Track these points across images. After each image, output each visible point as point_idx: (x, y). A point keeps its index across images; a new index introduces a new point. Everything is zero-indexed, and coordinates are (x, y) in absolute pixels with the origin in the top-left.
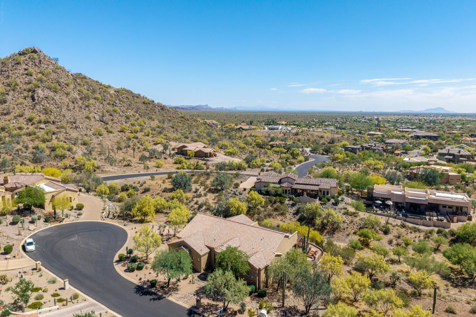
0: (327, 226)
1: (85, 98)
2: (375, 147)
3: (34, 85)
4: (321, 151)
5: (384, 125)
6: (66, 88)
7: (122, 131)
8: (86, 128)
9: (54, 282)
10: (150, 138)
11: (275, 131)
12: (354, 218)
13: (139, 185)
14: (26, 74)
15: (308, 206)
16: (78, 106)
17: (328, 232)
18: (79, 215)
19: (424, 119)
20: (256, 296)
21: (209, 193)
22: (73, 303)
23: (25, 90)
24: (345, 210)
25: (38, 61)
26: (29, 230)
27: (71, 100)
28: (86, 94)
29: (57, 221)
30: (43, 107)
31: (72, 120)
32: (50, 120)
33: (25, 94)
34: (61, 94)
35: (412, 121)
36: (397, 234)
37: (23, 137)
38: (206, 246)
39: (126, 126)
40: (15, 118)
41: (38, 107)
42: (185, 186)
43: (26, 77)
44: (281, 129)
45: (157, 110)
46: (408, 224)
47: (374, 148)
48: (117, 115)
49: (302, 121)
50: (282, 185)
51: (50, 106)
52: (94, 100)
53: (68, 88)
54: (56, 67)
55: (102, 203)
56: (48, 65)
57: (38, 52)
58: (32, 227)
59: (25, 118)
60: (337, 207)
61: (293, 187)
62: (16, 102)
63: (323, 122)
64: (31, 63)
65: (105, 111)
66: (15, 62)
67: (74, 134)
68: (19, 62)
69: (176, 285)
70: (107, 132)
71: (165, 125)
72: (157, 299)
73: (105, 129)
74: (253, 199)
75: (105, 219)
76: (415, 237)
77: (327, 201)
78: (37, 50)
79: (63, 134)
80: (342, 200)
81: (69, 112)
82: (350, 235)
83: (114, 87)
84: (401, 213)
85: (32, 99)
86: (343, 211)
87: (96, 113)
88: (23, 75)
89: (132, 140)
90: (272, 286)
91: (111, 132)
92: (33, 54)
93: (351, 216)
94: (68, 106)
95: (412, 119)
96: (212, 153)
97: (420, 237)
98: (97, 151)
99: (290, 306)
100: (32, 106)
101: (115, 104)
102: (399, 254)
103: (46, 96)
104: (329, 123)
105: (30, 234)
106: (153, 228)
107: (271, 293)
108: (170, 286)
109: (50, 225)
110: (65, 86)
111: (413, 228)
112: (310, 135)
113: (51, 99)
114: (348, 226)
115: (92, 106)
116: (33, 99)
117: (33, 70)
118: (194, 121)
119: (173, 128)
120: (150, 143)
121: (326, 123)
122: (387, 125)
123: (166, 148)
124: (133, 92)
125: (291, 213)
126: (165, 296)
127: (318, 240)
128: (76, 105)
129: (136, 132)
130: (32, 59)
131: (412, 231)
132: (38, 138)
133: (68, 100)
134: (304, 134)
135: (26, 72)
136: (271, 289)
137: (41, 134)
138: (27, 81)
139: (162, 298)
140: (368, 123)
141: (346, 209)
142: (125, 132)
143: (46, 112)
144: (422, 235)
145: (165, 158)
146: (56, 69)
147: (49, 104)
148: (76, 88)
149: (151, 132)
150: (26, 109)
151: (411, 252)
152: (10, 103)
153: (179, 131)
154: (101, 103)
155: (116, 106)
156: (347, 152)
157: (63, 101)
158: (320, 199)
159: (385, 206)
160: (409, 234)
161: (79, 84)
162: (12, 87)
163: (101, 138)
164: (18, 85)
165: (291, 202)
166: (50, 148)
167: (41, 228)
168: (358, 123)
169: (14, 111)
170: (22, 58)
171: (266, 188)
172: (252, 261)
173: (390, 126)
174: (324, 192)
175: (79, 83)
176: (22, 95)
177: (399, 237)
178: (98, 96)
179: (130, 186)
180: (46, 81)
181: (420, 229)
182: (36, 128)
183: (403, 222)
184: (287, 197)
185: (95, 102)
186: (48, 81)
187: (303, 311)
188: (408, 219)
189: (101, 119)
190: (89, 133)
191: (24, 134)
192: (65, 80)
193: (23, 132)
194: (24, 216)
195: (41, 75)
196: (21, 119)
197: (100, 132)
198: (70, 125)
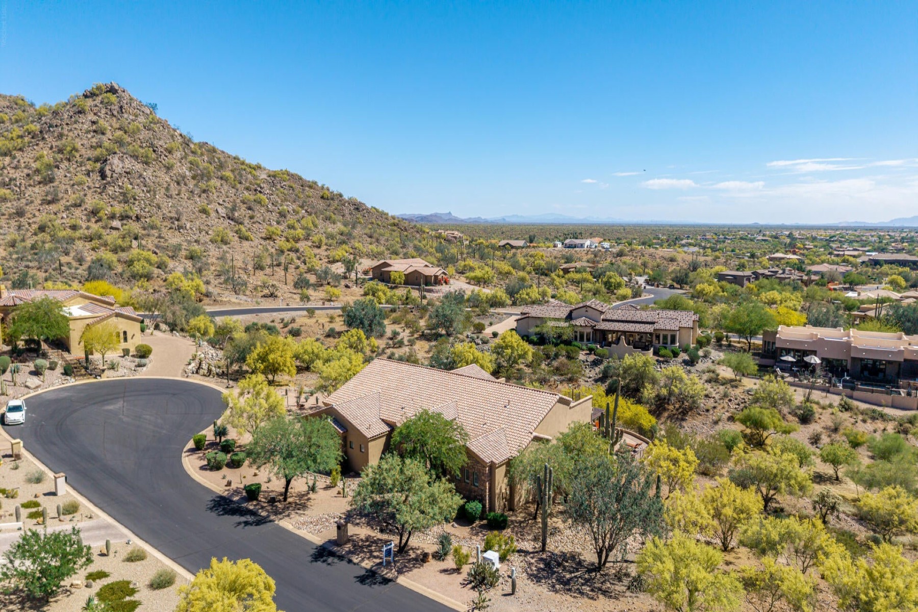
0: (668, 404)
1: (201, 176)
2: (783, 273)
3: (107, 150)
4: (669, 282)
5: (804, 245)
6: (166, 156)
7: (269, 238)
8: (200, 229)
9: (38, 480)
10: (322, 252)
11: (577, 249)
12: (731, 389)
13: (281, 325)
14: (95, 131)
15: (628, 360)
16: (187, 191)
17: (670, 417)
18: (140, 366)
19: (889, 235)
20: (481, 527)
21: (421, 340)
22: (60, 520)
23: (89, 159)
24: (712, 374)
25: (116, 107)
26: (27, 387)
27: (174, 178)
28: (205, 169)
29: (91, 375)
30: (121, 191)
31: (173, 215)
32: (131, 214)
33: (89, 166)
34: (157, 167)
35: (864, 238)
36: (830, 424)
37: (77, 242)
38: (383, 420)
39: (276, 228)
40: (67, 208)
41: (110, 190)
42: (370, 325)
43: (93, 137)
44: (590, 246)
45: (347, 212)
46: (855, 403)
47: (782, 276)
48: (263, 210)
49: (635, 239)
50: (573, 322)
51: (133, 188)
52: (220, 181)
53: (170, 156)
54: (151, 120)
55: (194, 348)
56: (136, 116)
57: (119, 91)
58: (33, 381)
59: (86, 209)
60: (693, 369)
61: (597, 327)
62: (71, 180)
63: (676, 239)
64: (103, 111)
65: (238, 201)
66: (75, 109)
67: (174, 239)
68: (83, 109)
69: (306, 498)
70: (240, 237)
71: (356, 232)
72: (253, 522)
73: (236, 232)
74: (506, 347)
75: (190, 374)
76: (875, 431)
77: (671, 355)
78: (117, 87)
79: (154, 238)
80: (705, 356)
81: (170, 200)
82: (720, 423)
83: (268, 168)
84: (840, 383)
85: (101, 176)
86: (706, 377)
87: (221, 203)
88: (88, 132)
89: (286, 254)
90: (525, 509)
91: (247, 239)
92: (109, 94)
93: (723, 384)
94: (167, 189)
95: (863, 236)
96: (440, 277)
97: (884, 430)
98: (215, 271)
99: (562, 552)
100: (99, 188)
101: (259, 189)
102: (835, 461)
103: (128, 170)
104: (690, 241)
105: (27, 394)
106: (286, 394)
107: (521, 522)
108: (290, 500)
109: (72, 382)
110: (165, 152)
111: (869, 412)
112: (647, 256)
113: (137, 175)
114: (716, 405)
115: (214, 191)
116: (103, 176)
117: (107, 124)
118: (418, 232)
119: (371, 237)
120: (320, 259)
121: (684, 242)
122: (810, 245)
123: (350, 267)
124: (304, 177)
125: (590, 378)
126: (272, 517)
127: (644, 424)
128: (184, 188)
129: (297, 240)
130: (107, 104)
131: (866, 417)
132: (106, 245)
133: (168, 179)
134: (635, 255)
135: (94, 127)
136: (522, 515)
137: (112, 237)
138: (94, 144)
139: (265, 522)
140: (770, 242)
141: (713, 372)
142: (274, 240)
143: (125, 198)
144: (890, 427)
145: (347, 286)
146: (151, 122)
147: (131, 184)
148: (186, 158)
149: (324, 240)
150: (89, 193)
151: (864, 459)
152: (61, 183)
153: (382, 242)
154: (233, 187)
155: (260, 192)
156: (724, 283)
157: (158, 179)
158: (656, 353)
159: (801, 368)
160: (860, 424)
161: (193, 152)
162: (67, 154)
163: (225, 247)
164: (77, 151)
165: (592, 358)
166: (125, 262)
167: (53, 384)
168: (748, 242)
169: (66, 196)
170: (89, 102)
171: (538, 330)
172: (475, 446)
173: (816, 246)
174: (665, 337)
175: (193, 150)
176: (83, 168)
177: (836, 430)
178: (228, 173)
179: (262, 326)
180: (129, 144)
181: (886, 414)
182: (103, 228)
183: (845, 398)
184: (584, 347)
185: (222, 185)
186: (134, 144)
187: (593, 564)
188: (856, 394)
189: (231, 215)
190: (204, 238)
191: (80, 238)
192: (166, 143)
193: (78, 234)
194: (21, 361)
195: (121, 133)
196: (77, 212)
197: (226, 238)
198: (167, 224)
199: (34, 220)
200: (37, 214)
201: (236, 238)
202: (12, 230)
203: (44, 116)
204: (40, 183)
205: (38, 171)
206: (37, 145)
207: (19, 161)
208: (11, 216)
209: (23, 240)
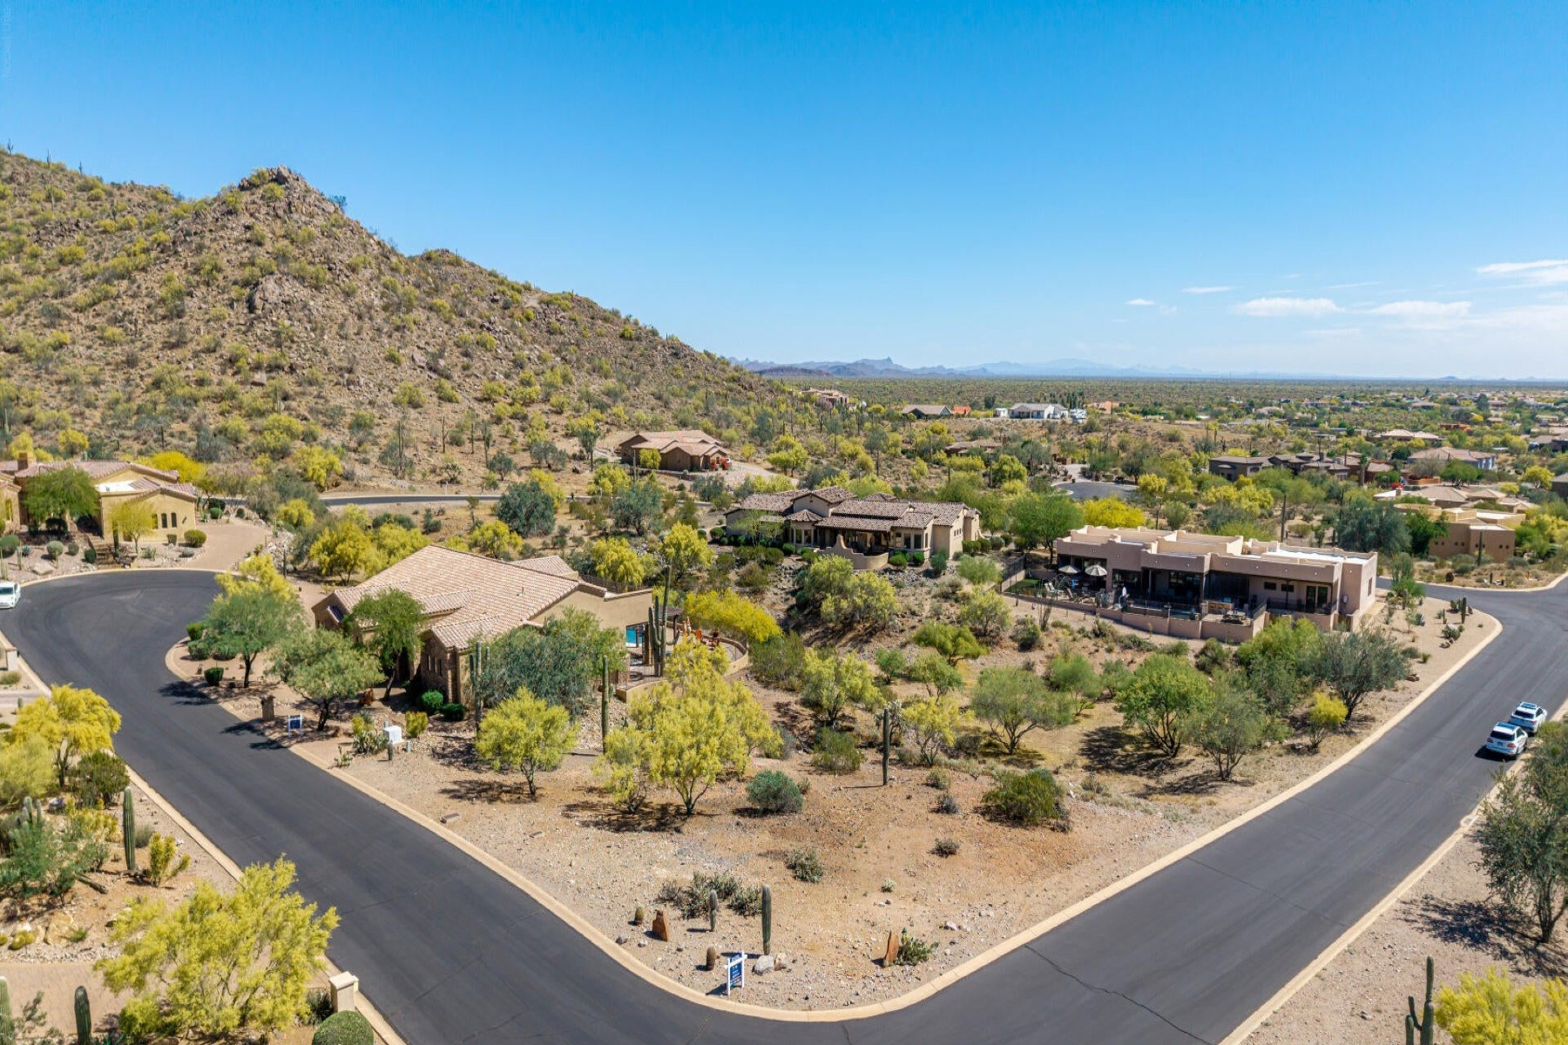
0: (859, 623)
1: (397, 306)
3: (261, 269)
4: (1117, 472)
6: (347, 277)
7: (486, 399)
8: (380, 385)
10: (561, 420)
11: (1030, 420)
13: (422, 518)
14: (248, 241)
16: (372, 328)
17: (853, 639)
18: (184, 556)
20: (440, 719)
23: (235, 283)
25: (283, 204)
26: (34, 572)
27: (355, 310)
28: (406, 294)
29: (118, 563)
30: (273, 329)
31: (345, 364)
32: (284, 363)
33: (234, 292)
34: (332, 292)
36: (1059, 652)
37: (202, 403)
39: (501, 384)
40: (196, 354)
41: (259, 328)
43: (245, 250)
44: (1053, 415)
45: (659, 359)
46: (1116, 628)
48: (488, 354)
50: (791, 517)
51: (292, 325)
52: (426, 312)
53: (353, 276)
54: (334, 221)
55: (268, 539)
56: (312, 217)
57: (290, 180)
58: (47, 565)
59: (221, 356)
61: (820, 524)
62: (206, 313)
64: (264, 210)
65: (450, 343)
66: (224, 208)
67: (339, 398)
68: (235, 208)
70: (440, 398)
73: (436, 390)
77: (906, 562)
78: (285, 174)
79: (310, 398)
81: (344, 342)
85: (249, 307)
86: (936, 590)
87: (422, 346)
88: (238, 242)
89: (504, 422)
91: (450, 400)
92: (272, 185)
94: (342, 326)
96: (714, 459)
100: (244, 325)
101: (487, 324)
103: (287, 298)
108: (252, 687)
109: (93, 570)
110: (345, 271)
111: (1125, 639)
113: (301, 304)
115: (414, 328)
116: (251, 308)
117: (267, 230)
118: (771, 391)
123: (587, 443)
125: (783, 589)
126: (219, 700)
128: (367, 325)
129: (529, 402)
130: (269, 199)
131: (1117, 645)
132: (240, 408)
133: (345, 311)
135: (248, 235)
137: (249, 396)
138: (245, 260)
142: (493, 402)
143: (279, 340)
144: (1141, 659)
145: (575, 471)
146: (334, 225)
147: (290, 319)
148: (378, 278)
149: (573, 403)
150: (230, 332)
152: (192, 317)
154: (446, 322)
155: (488, 329)
157: (331, 311)
158: (890, 559)
160: (1102, 653)
161: (392, 269)
162: (207, 276)
163: (412, 413)
164: (220, 270)
166: (260, 432)
167: (68, 571)
169: (197, 337)
170: (246, 197)
175: (394, 265)
176: (226, 296)
180: (296, 259)
181: (1147, 643)
182: (242, 383)
183: (1105, 622)
185: (428, 319)
186: (303, 258)
189: (432, 363)
190: (384, 398)
191: (207, 398)
192: (350, 256)
193: (205, 391)
194: (36, 544)
195: (286, 242)
196: (210, 360)
197: (417, 398)
198: (333, 377)
199: (150, 371)
200: (154, 362)
201: (435, 399)
202: (117, 386)
203: (182, 218)
204: (164, 318)
205: (163, 301)
206: (167, 262)
207: (139, 287)
208: (118, 367)
209: (129, 400)
